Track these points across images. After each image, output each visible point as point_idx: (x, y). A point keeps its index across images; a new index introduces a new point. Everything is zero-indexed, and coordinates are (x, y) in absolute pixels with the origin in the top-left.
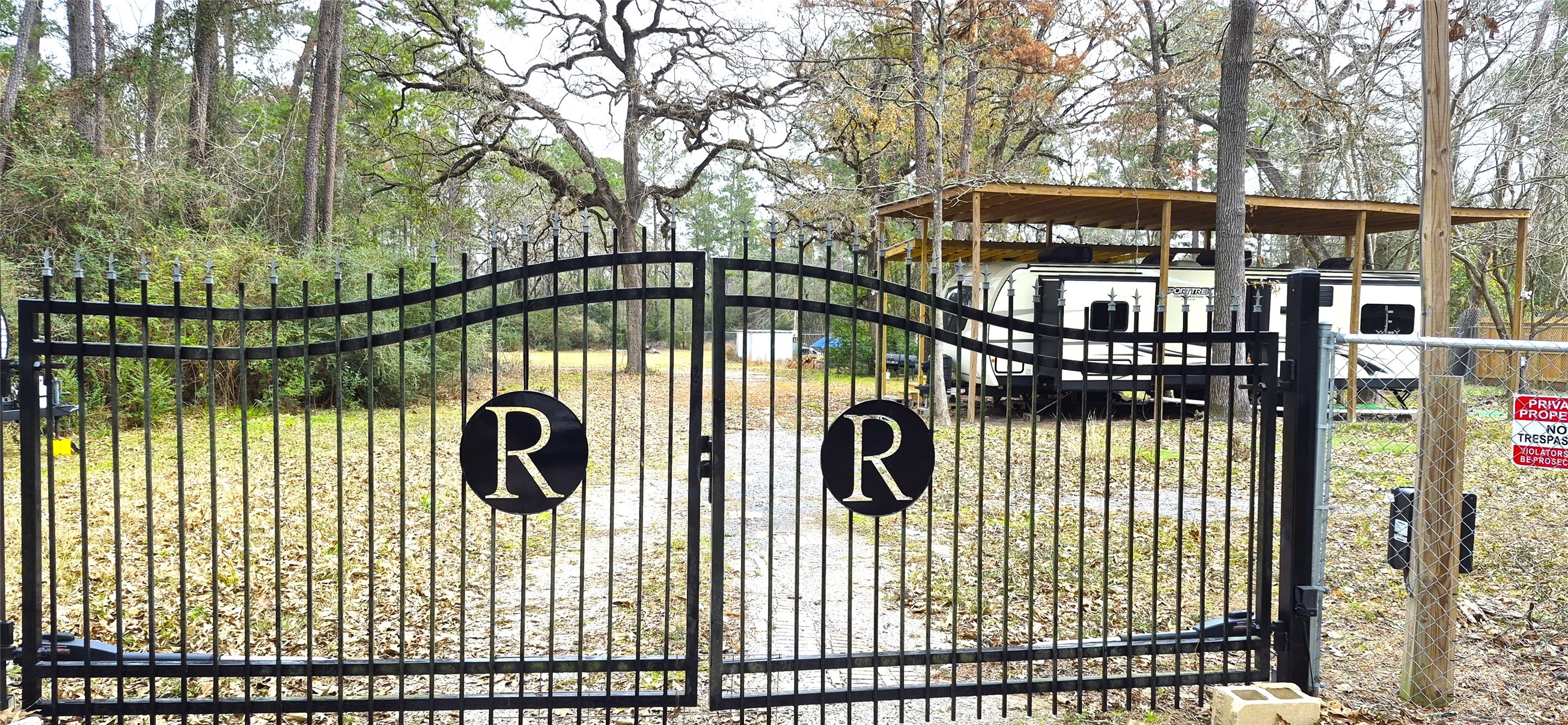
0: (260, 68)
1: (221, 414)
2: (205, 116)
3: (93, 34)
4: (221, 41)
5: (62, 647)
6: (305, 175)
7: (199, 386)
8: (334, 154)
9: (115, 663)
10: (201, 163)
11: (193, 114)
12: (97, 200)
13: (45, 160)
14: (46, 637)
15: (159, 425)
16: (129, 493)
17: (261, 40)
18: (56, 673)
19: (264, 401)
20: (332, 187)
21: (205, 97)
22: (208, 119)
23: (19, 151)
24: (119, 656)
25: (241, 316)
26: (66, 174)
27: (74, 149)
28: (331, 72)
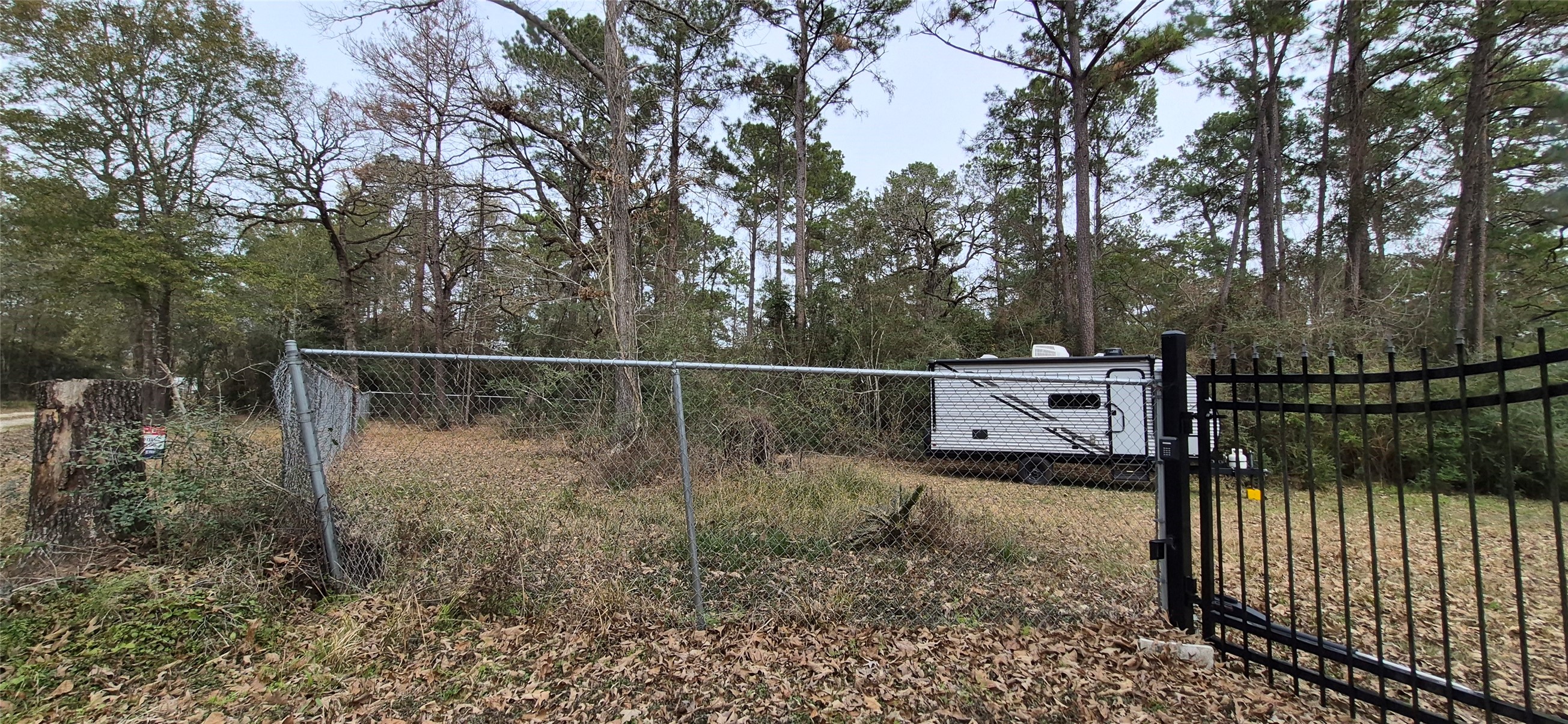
0: (1408, 247)
1: (1376, 488)
2: (1357, 281)
3: (1276, 250)
4: (1373, 236)
5: (1227, 605)
6: (1452, 313)
7: (1358, 465)
8: (1482, 294)
9: (1264, 628)
10: (1356, 313)
11: (1348, 282)
12: (1278, 344)
13: (1245, 324)
14: (1217, 596)
15: (1325, 490)
16: (1298, 527)
17: (1406, 227)
18: (1225, 623)
19: (1417, 481)
20: (1481, 320)
21: (1357, 270)
22: (1361, 283)
23: (1229, 320)
24: (1267, 623)
25: (1361, 379)
26: (1258, 330)
27: (1263, 315)
28: (1476, 231)
